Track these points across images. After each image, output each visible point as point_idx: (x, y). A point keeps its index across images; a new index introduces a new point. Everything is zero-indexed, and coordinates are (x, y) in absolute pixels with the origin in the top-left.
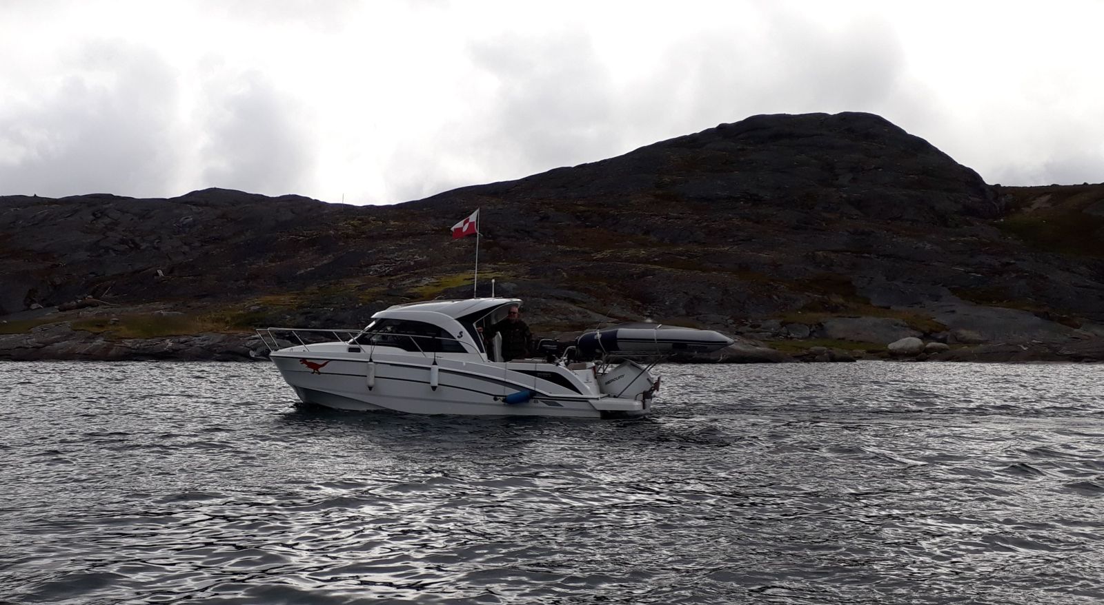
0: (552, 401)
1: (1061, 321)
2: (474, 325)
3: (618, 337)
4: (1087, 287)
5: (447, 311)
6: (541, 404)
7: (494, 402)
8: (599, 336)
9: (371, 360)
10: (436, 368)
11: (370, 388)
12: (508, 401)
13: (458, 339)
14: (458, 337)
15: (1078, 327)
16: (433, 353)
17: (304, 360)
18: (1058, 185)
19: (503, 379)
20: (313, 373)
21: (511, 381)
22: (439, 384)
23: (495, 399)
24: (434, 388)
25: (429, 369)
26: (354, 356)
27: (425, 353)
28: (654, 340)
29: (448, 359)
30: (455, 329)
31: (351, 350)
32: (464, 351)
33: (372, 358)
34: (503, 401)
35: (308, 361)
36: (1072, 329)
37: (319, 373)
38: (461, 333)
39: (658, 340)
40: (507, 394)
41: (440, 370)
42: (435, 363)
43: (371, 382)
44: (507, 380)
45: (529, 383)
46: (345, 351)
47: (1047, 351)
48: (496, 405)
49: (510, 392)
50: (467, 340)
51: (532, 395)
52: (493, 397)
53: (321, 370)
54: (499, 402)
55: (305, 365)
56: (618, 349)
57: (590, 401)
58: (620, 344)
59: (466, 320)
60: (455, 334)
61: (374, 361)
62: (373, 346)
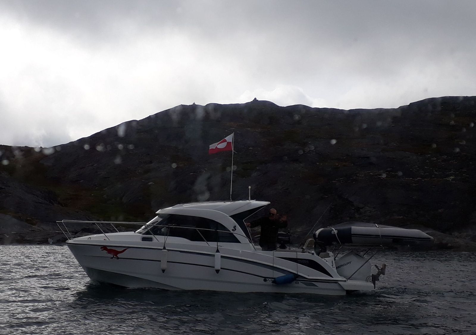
0: (310, 282)
1: (27, 221)
2: (243, 221)
3: (352, 233)
4: (40, 203)
5: (222, 209)
6: (301, 284)
7: (264, 283)
8: (335, 232)
9: (164, 248)
10: (218, 255)
11: (163, 271)
12: (276, 282)
13: (232, 232)
14: (233, 230)
15: (34, 224)
16: (216, 243)
17: (104, 248)
18: (28, 147)
19: (271, 265)
20: (112, 258)
21: (278, 266)
22: (221, 268)
23: (265, 280)
24: (217, 271)
25: (214, 256)
26: (147, 244)
27: (208, 242)
28: (379, 236)
29: (226, 247)
30: (230, 224)
31: (144, 239)
32: (238, 241)
33: (165, 246)
34: (272, 282)
35: (108, 248)
36: (32, 225)
37: (118, 258)
38: (235, 227)
39: (382, 236)
40: (275, 276)
41: (222, 257)
42: (218, 251)
43: (164, 265)
44: (275, 266)
45: (292, 268)
46: (140, 240)
47: (19, 238)
48: (265, 285)
49: (278, 275)
50: (239, 233)
51: (296, 277)
52: (263, 279)
53: (119, 255)
54: (269, 282)
55: (105, 251)
56: (352, 242)
57: (339, 282)
58: (353, 239)
59: (238, 217)
60: (231, 229)
61: (166, 248)
62: (166, 237)
